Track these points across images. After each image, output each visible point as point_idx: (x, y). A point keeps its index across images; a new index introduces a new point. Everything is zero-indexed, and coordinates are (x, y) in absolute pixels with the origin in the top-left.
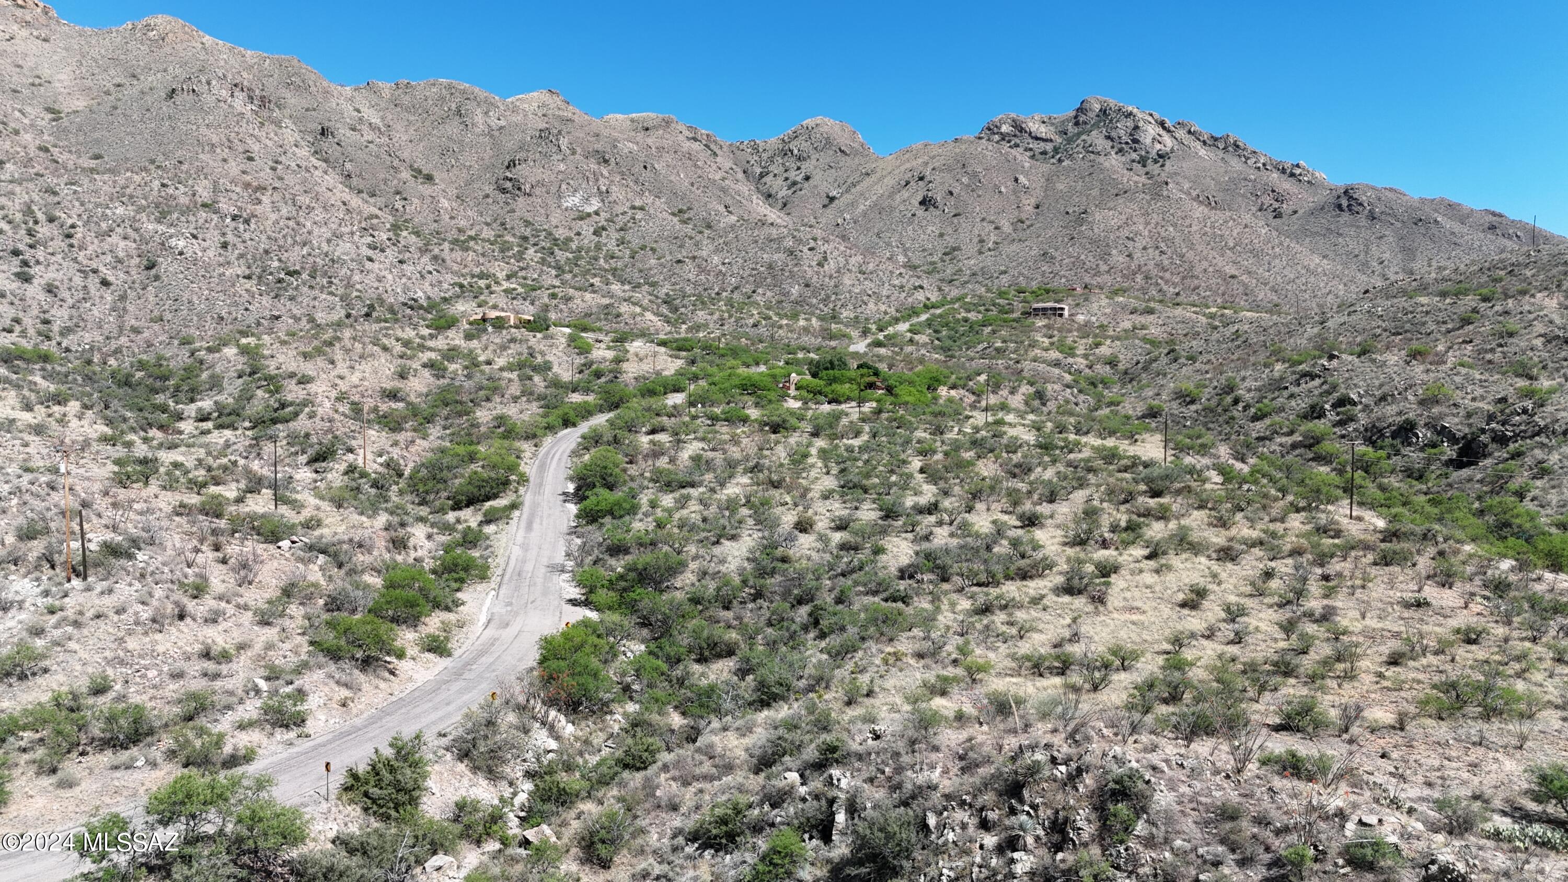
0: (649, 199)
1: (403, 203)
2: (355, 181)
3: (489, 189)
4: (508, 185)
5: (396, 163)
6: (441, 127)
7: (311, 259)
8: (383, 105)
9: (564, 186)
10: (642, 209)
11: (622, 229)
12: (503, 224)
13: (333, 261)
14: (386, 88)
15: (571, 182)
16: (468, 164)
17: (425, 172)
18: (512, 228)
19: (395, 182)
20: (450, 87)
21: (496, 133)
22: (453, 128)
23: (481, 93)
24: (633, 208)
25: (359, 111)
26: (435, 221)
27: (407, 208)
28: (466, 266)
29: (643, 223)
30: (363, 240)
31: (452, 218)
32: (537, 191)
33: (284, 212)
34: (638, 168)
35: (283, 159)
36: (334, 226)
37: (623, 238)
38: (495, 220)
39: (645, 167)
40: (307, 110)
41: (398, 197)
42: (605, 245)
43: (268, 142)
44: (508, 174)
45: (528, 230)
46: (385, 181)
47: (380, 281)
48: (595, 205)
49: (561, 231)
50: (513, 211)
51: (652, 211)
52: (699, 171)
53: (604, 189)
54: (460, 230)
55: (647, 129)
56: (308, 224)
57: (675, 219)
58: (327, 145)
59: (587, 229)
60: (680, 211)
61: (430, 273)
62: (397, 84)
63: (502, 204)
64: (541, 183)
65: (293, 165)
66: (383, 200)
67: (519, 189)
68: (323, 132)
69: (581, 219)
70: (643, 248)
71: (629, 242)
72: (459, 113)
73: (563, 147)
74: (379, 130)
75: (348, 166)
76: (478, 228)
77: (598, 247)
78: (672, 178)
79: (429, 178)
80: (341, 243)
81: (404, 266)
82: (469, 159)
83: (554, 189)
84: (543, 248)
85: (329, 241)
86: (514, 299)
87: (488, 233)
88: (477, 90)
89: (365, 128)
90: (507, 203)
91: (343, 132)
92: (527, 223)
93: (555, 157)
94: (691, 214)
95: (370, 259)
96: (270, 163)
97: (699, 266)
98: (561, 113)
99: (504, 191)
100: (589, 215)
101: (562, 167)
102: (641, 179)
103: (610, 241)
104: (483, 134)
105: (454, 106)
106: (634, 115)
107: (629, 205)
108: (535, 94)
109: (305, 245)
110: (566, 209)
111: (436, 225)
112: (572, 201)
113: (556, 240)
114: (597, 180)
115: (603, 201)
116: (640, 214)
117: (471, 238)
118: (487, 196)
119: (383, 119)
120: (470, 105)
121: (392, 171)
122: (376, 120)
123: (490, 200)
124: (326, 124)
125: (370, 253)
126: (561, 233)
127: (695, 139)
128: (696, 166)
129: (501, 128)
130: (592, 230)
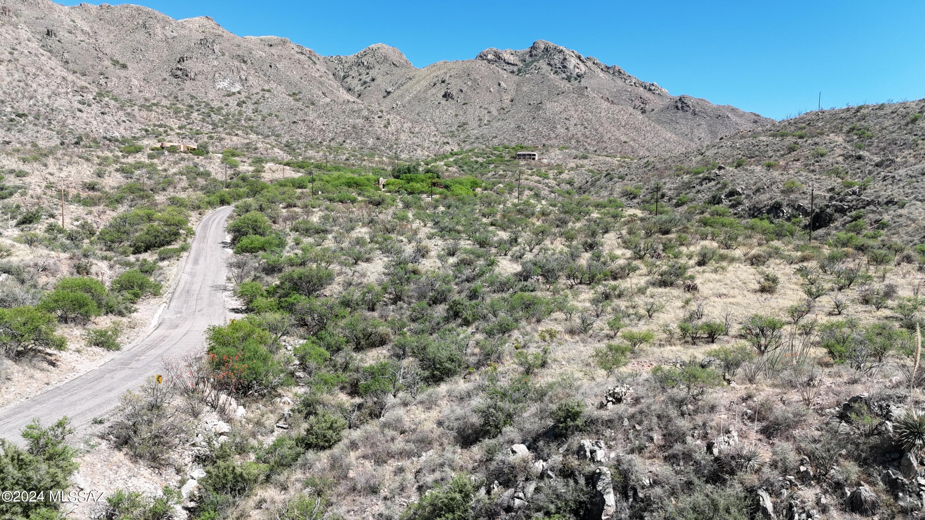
0: (273, 85)
1: (106, 80)
2: (71, 66)
3: (166, 75)
4: (179, 73)
5: (100, 55)
6: (132, 35)
7: (36, 108)
8: (91, 19)
9: (217, 75)
10: (269, 91)
11: (256, 103)
12: (176, 97)
13: (52, 110)
14: (94, 8)
15: (222, 73)
16: (151, 59)
17: (121, 62)
18: (182, 100)
19: (100, 67)
20: (138, 9)
21: (170, 40)
22: (141, 36)
23: (160, 15)
24: (263, 90)
25: (74, 22)
26: (129, 93)
27: (109, 84)
28: (150, 121)
29: (270, 100)
30: (75, 98)
31: (140, 91)
32: (199, 77)
33: (16, 76)
34: (266, 67)
35: (18, 47)
36: (53, 88)
37: (257, 108)
38: (171, 94)
39: (271, 66)
40: (37, 18)
41: (102, 77)
42: (245, 112)
43: (7, 35)
44: (179, 66)
45: (193, 101)
46: (93, 66)
47: (87, 124)
48: (238, 87)
49: (215, 103)
50: (183, 89)
51: (275, 93)
52: (305, 71)
53: (244, 78)
54: (146, 100)
55: (271, 46)
56: (34, 86)
57: (291, 98)
58: (50, 41)
59: (233, 102)
60: (294, 94)
61: (124, 122)
62: (101, 6)
63: (175, 85)
64: (201, 73)
65: (26, 52)
66: (91, 78)
67: (187, 76)
68: (48, 33)
69: (229, 96)
70: (270, 115)
71: (261, 111)
72: (144, 26)
73: (216, 51)
74: (89, 34)
75: (66, 55)
76: (158, 98)
77: (240, 113)
78: (288, 73)
79: (124, 66)
80: (58, 98)
81: (105, 116)
82: (152, 55)
83: (210, 77)
84: (204, 113)
85: (49, 97)
87: (165, 102)
88: (157, 12)
89: (79, 33)
90: (179, 85)
91: (62, 34)
92: (193, 97)
93: (211, 57)
94: (301, 96)
95: (80, 111)
96: (9, 50)
97: (308, 126)
98: (214, 31)
99: (176, 76)
100: (234, 94)
101: (216, 63)
102: (268, 74)
103: (248, 109)
104: (162, 41)
105: (141, 22)
106: (262, 37)
107: (260, 88)
108: (197, 18)
109: (31, 98)
110: (219, 89)
111: (129, 95)
112: (223, 84)
113: (212, 108)
114: (239, 72)
115: (243, 85)
116: (267, 95)
117: (154, 104)
118: (165, 79)
119: (91, 28)
120: (152, 22)
121: (97, 60)
122: (87, 28)
123: (167, 82)
124: (50, 28)
125: (80, 106)
126: (216, 104)
127: (302, 53)
128: (303, 67)
129: (174, 37)
130: (236, 103)
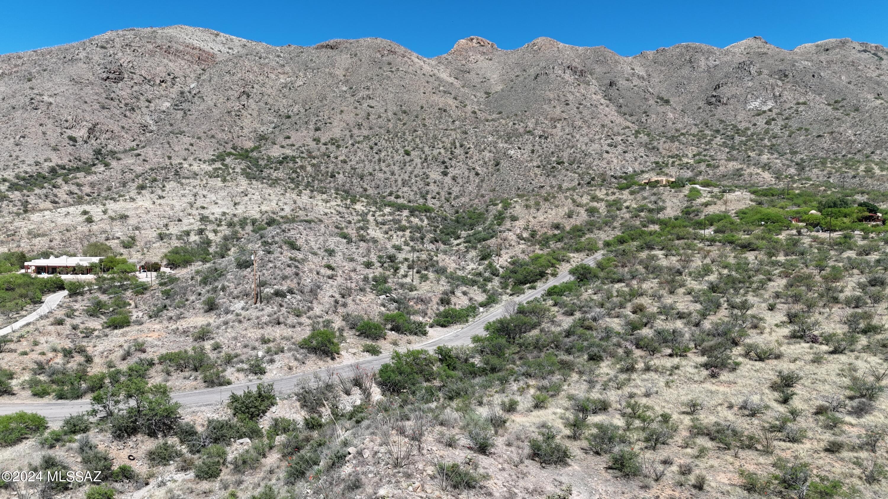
0: (811, 96)
1: (646, 118)
2: (623, 109)
3: (701, 104)
4: (714, 100)
5: (648, 95)
6: (679, 71)
7: (575, 155)
8: (648, 64)
9: (749, 96)
10: (804, 103)
11: (787, 119)
12: (706, 124)
13: (586, 155)
14: (650, 54)
15: (755, 93)
16: (692, 90)
17: (665, 99)
18: (711, 126)
19: (645, 106)
20: (687, 46)
21: (712, 70)
22: (686, 71)
23: (704, 47)
24: (798, 104)
25: (633, 69)
26: (663, 126)
27: (648, 120)
28: (671, 151)
29: (804, 113)
30: (606, 142)
31: (674, 123)
32: (731, 101)
33: (567, 131)
34: (809, 76)
35: (584, 102)
36: (591, 136)
37: (787, 124)
38: (702, 122)
39: (813, 76)
40: (605, 73)
41: (644, 115)
42: (773, 130)
43: (578, 94)
44: (714, 94)
45: (721, 126)
46: (639, 107)
47: (608, 164)
48: (770, 104)
49: (743, 124)
50: (714, 115)
51: (812, 104)
52: (859, 73)
53: (777, 94)
54: (677, 130)
55: (827, 50)
56: (578, 136)
57: (829, 108)
58: (613, 92)
59: (761, 121)
60: (836, 102)
61: (642, 157)
62: (657, 51)
63: (708, 112)
64: (734, 96)
65: (589, 104)
66: (636, 117)
67: (720, 101)
68: (611, 84)
69: (758, 115)
70: (800, 129)
71: (790, 126)
72: (690, 61)
73: (752, 72)
74: (643, 78)
75: (621, 101)
76: (689, 127)
77: (767, 132)
78: (834, 80)
79: (667, 102)
80: (593, 144)
81: (626, 155)
82: (694, 87)
83: (742, 99)
84: (728, 136)
85: (586, 144)
86: (681, 169)
87: (694, 130)
88: (703, 46)
89: (635, 78)
90: (711, 111)
91: (622, 83)
92: (722, 121)
93: (746, 79)
94: (844, 103)
95: (607, 152)
96: (577, 105)
97: (834, 138)
98: (759, 50)
99: (710, 104)
100: (764, 112)
101: (750, 84)
102: (809, 84)
103: (776, 128)
104: (704, 72)
105: (688, 58)
106: (819, 42)
107: (795, 102)
108: (744, 41)
109: (573, 147)
110: (749, 110)
111: (663, 129)
112: (754, 104)
113: (738, 130)
114: (774, 89)
115: (776, 102)
116: (802, 108)
117: (682, 134)
118: (700, 108)
119: (647, 71)
120: (697, 56)
121: (644, 100)
122: (643, 73)
123: (701, 110)
124: (613, 79)
125: (608, 149)
126: (742, 126)
127: (865, 51)
128: (857, 70)
129: (716, 66)
130: (765, 121)
